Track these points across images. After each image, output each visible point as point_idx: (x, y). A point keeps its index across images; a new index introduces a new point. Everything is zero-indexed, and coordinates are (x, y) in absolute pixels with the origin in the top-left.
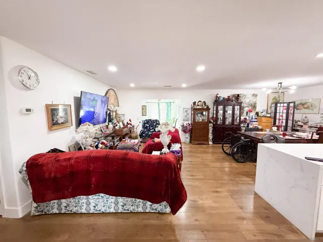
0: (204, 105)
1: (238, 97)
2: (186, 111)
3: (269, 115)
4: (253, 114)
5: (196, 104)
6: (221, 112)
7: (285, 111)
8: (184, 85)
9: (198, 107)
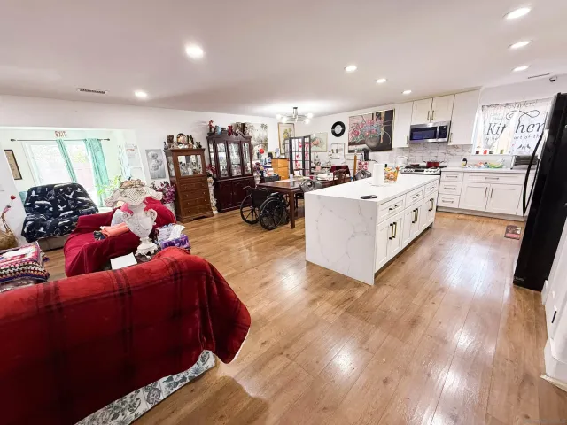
0: (190, 143)
1: (243, 127)
2: (155, 157)
3: (284, 157)
4: (265, 156)
5: (175, 140)
6: (222, 155)
7: (301, 150)
8: (141, 94)
9: (181, 147)
